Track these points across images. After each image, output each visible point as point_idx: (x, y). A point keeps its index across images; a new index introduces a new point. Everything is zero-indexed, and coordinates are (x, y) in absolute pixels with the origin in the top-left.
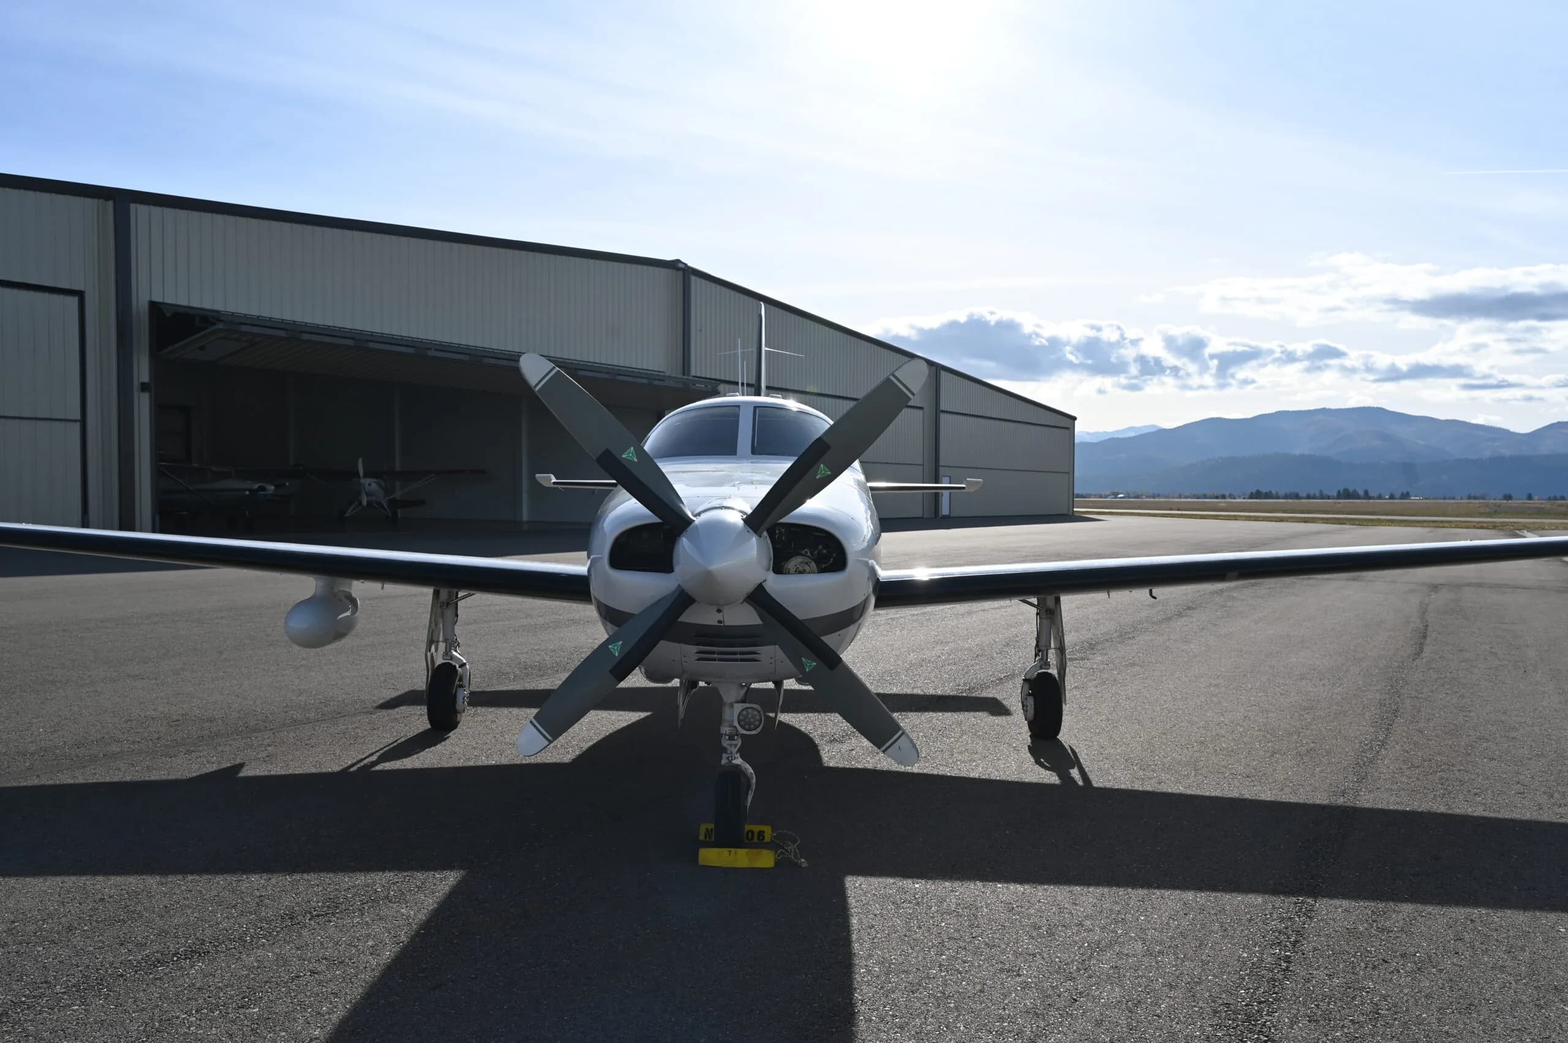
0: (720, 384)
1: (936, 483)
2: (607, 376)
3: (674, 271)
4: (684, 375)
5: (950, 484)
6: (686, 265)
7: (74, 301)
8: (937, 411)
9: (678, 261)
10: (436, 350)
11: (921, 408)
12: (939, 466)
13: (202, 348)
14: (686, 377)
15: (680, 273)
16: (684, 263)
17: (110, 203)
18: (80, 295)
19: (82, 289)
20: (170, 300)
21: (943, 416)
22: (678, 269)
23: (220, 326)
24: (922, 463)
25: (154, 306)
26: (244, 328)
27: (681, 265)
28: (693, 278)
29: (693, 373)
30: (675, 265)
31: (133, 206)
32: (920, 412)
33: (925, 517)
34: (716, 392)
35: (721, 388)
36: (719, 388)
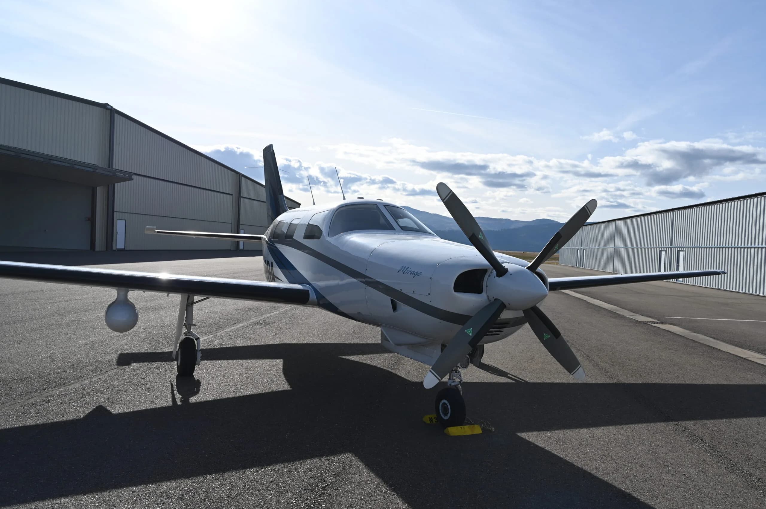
0: (133, 175)
1: (238, 233)
2: (68, 165)
3: (105, 109)
4: (109, 167)
5: (244, 234)
6: (112, 107)
8: (239, 197)
9: (107, 104)
11: (232, 195)
12: (240, 224)
14: (110, 169)
15: (109, 111)
16: (110, 106)
21: (242, 199)
22: (107, 109)
24: (231, 222)
27: (109, 107)
28: (116, 115)
29: (114, 167)
30: (105, 106)
32: (231, 196)
33: (232, 249)
34: (131, 179)
35: (134, 177)
36: (133, 177)
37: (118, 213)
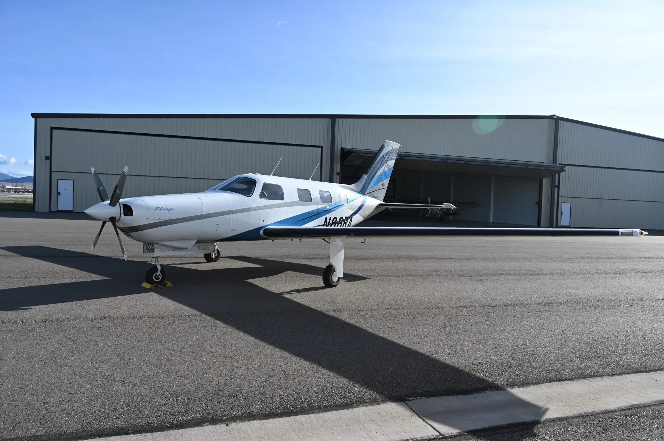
0: (566, 167)
2: (505, 165)
3: (552, 120)
4: (553, 163)
6: (558, 117)
7: (320, 149)
9: (554, 115)
10: (429, 158)
13: (352, 161)
14: (554, 165)
15: (554, 121)
17: (331, 119)
18: (322, 147)
19: (322, 145)
20: (347, 147)
22: (554, 119)
23: (354, 154)
25: (342, 149)
26: (361, 154)
27: (555, 117)
28: (560, 121)
29: (559, 162)
30: (552, 117)
31: (337, 120)
34: (563, 170)
35: (567, 168)
36: (565, 168)
37: (563, 198)
